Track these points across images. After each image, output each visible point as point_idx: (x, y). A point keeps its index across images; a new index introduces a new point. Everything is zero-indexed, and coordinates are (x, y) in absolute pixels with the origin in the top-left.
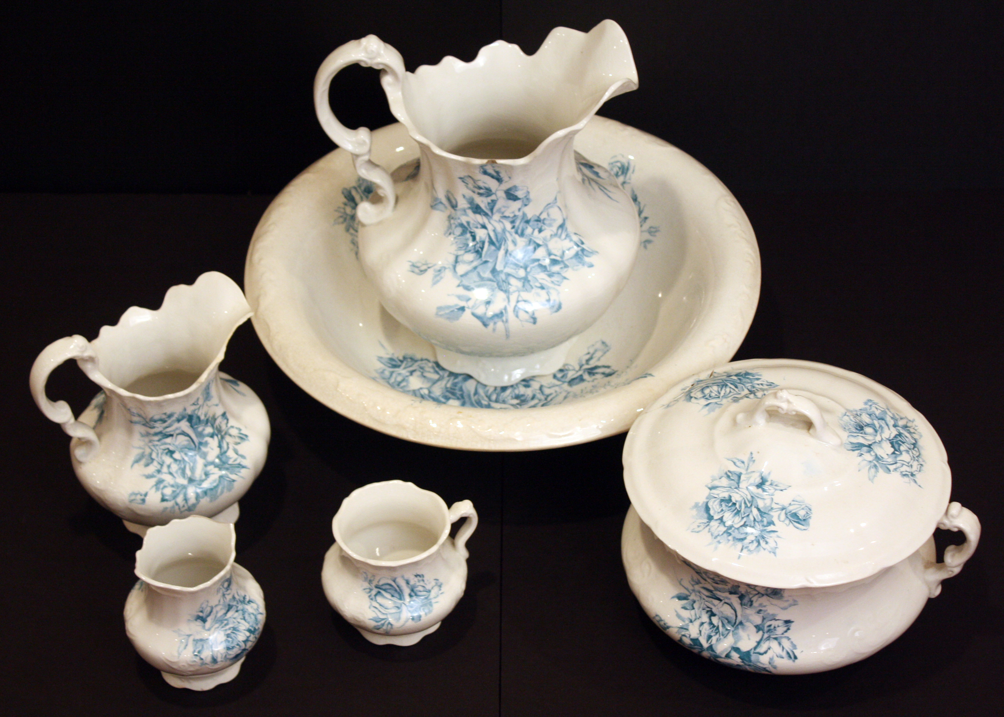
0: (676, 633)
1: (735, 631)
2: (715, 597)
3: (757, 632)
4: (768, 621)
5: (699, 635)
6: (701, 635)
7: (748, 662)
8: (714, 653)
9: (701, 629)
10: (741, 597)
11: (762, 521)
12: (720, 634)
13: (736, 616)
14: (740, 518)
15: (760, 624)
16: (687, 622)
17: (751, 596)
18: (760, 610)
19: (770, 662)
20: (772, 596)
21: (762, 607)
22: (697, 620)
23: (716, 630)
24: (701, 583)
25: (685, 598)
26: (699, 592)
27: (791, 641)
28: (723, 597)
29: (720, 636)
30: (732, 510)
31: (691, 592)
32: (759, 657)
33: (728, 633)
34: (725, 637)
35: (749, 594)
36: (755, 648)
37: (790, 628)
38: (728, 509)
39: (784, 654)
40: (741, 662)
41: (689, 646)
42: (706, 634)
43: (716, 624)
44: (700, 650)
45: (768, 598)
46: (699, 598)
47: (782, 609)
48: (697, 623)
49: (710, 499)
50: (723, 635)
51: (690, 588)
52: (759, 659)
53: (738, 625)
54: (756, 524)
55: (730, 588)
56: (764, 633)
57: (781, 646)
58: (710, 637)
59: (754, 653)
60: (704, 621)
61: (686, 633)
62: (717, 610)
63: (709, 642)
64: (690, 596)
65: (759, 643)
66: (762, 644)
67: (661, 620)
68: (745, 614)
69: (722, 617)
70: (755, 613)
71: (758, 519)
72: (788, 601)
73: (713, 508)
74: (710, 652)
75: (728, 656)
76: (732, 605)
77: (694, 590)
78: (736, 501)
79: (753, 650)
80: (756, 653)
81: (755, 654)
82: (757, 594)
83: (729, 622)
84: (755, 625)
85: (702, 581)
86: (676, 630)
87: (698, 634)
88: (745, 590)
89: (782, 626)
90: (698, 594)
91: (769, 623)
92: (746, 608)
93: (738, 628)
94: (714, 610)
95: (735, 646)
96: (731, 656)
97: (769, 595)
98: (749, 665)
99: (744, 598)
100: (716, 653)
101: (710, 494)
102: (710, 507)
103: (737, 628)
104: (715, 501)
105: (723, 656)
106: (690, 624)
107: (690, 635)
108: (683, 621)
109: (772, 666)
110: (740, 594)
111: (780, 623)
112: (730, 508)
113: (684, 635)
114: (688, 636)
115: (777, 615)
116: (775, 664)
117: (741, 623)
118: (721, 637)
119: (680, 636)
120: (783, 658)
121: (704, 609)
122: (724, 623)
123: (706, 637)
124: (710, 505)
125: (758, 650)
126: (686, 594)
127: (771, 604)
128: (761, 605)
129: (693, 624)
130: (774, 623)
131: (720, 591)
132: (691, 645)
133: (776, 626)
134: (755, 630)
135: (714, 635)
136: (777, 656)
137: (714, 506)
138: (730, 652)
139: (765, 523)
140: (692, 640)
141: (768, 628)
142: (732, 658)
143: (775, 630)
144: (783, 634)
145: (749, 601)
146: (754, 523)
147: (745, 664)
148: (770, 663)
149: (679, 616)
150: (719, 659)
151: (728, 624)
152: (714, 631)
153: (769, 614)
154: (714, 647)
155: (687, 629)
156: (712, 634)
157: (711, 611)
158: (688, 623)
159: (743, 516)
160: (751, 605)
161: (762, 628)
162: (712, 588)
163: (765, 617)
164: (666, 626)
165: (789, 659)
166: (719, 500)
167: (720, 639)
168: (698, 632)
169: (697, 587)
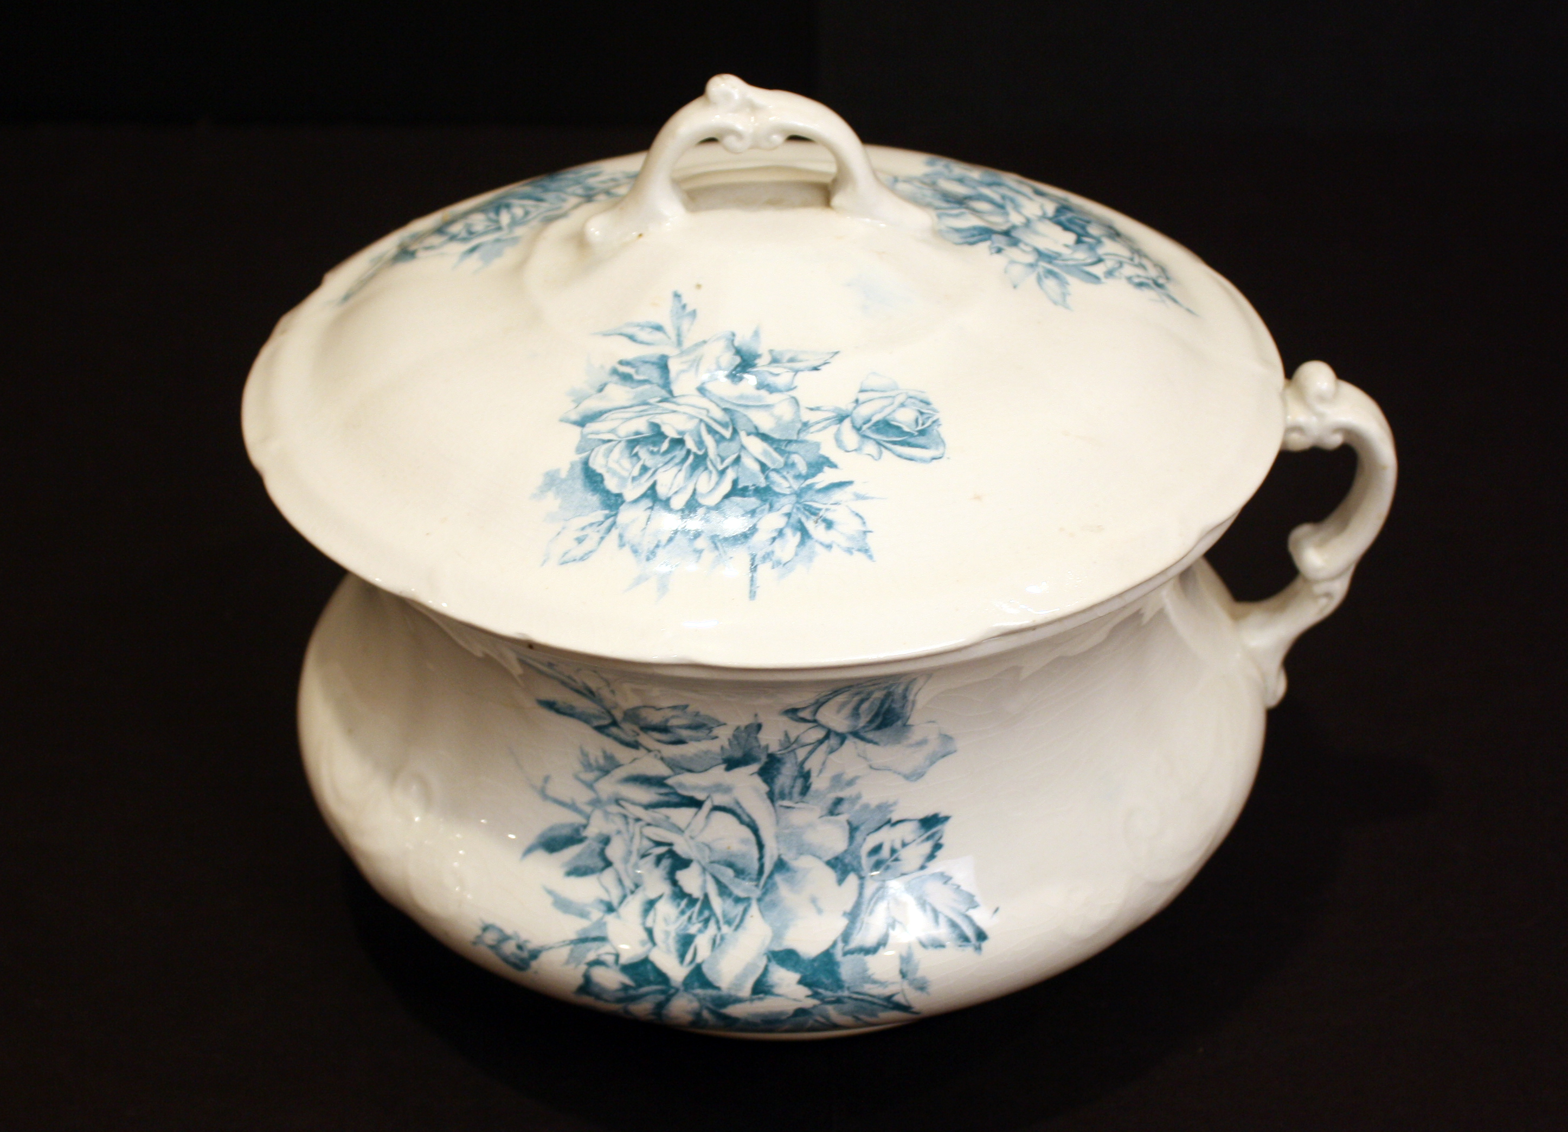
0: (567, 962)
1: (767, 899)
2: (674, 799)
3: (840, 881)
4: (868, 835)
5: (649, 945)
6: (654, 944)
7: (831, 990)
8: (711, 992)
9: (649, 923)
10: (769, 771)
11: (790, 465)
12: (717, 922)
13: (760, 846)
14: (715, 477)
15: (846, 852)
16: (596, 914)
17: (801, 753)
18: (839, 801)
19: (904, 970)
20: (870, 736)
21: (842, 789)
22: (630, 898)
23: (701, 912)
24: (618, 766)
25: (573, 838)
26: (617, 801)
27: (953, 885)
28: (704, 789)
29: (719, 929)
30: (677, 460)
31: (588, 809)
32: (865, 964)
33: (745, 911)
34: (738, 927)
35: (794, 746)
36: (846, 936)
37: (942, 841)
38: (660, 460)
39: (943, 932)
40: (808, 996)
41: (621, 994)
42: (673, 934)
43: (697, 893)
44: (661, 997)
45: (861, 744)
46: (619, 823)
47: (907, 777)
48: (633, 906)
49: (593, 450)
50: (729, 923)
51: (582, 796)
52: (865, 970)
53: (771, 876)
54: (774, 476)
55: (726, 744)
56: (861, 878)
57: (928, 908)
58: (686, 942)
59: (845, 954)
60: (652, 895)
61: (602, 952)
62: (692, 843)
63: (689, 957)
64: (585, 826)
65: (853, 915)
66: (864, 917)
67: (505, 938)
68: (787, 831)
69: (712, 862)
70: (821, 817)
71: (774, 461)
72: (922, 743)
73: (609, 470)
74: (700, 992)
75: (761, 988)
76: (739, 811)
77: (596, 803)
78: (682, 433)
79: (840, 945)
80: (851, 952)
81: (849, 957)
82: (821, 742)
83: (740, 873)
84: (829, 856)
85: (622, 754)
86: (565, 952)
87: (643, 943)
88: (782, 737)
89: (914, 841)
90: (614, 809)
91: (871, 842)
92: (788, 807)
93: (774, 885)
94: (682, 848)
95: (777, 948)
96: (772, 986)
97: (862, 734)
98: (838, 1001)
99: (778, 770)
100: (718, 988)
101: (583, 437)
102: (599, 470)
103: (769, 888)
104: (610, 451)
105: (746, 991)
106: (610, 918)
107: (617, 956)
108: (583, 914)
109: (911, 983)
110: (764, 759)
111: (907, 831)
112: (669, 456)
113: (598, 963)
114: (610, 959)
115: (895, 803)
116: (920, 974)
117: (781, 865)
118: (725, 929)
119: (583, 968)
120: (942, 946)
121: (644, 856)
122: (724, 880)
123: (673, 945)
124: (597, 464)
125: (857, 940)
126: (572, 825)
127: (871, 767)
128: (837, 780)
129: (619, 917)
130: (887, 837)
131: (690, 771)
132: (625, 988)
133: (898, 845)
134: (830, 875)
135: (700, 931)
136: (924, 945)
137: (612, 465)
138: (766, 970)
139: (802, 468)
140: (628, 969)
141: (874, 859)
142: (777, 990)
143: (897, 860)
144: (922, 867)
145: (795, 779)
146: (767, 478)
147: (824, 1001)
148: (903, 975)
149: (563, 905)
150: (734, 1010)
151: (737, 880)
152: (695, 916)
153: (866, 807)
154: (705, 969)
155: (602, 939)
156: (693, 929)
157: (672, 854)
158: (602, 918)
159: (720, 467)
160: (805, 790)
161: (855, 863)
162: (660, 769)
163: (855, 823)
164: (525, 954)
165: (960, 946)
166: (623, 444)
167: (722, 938)
168: (644, 935)
169: (607, 787)
